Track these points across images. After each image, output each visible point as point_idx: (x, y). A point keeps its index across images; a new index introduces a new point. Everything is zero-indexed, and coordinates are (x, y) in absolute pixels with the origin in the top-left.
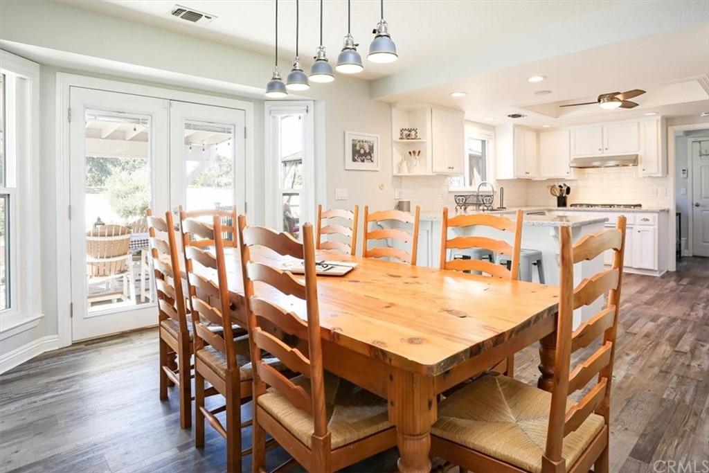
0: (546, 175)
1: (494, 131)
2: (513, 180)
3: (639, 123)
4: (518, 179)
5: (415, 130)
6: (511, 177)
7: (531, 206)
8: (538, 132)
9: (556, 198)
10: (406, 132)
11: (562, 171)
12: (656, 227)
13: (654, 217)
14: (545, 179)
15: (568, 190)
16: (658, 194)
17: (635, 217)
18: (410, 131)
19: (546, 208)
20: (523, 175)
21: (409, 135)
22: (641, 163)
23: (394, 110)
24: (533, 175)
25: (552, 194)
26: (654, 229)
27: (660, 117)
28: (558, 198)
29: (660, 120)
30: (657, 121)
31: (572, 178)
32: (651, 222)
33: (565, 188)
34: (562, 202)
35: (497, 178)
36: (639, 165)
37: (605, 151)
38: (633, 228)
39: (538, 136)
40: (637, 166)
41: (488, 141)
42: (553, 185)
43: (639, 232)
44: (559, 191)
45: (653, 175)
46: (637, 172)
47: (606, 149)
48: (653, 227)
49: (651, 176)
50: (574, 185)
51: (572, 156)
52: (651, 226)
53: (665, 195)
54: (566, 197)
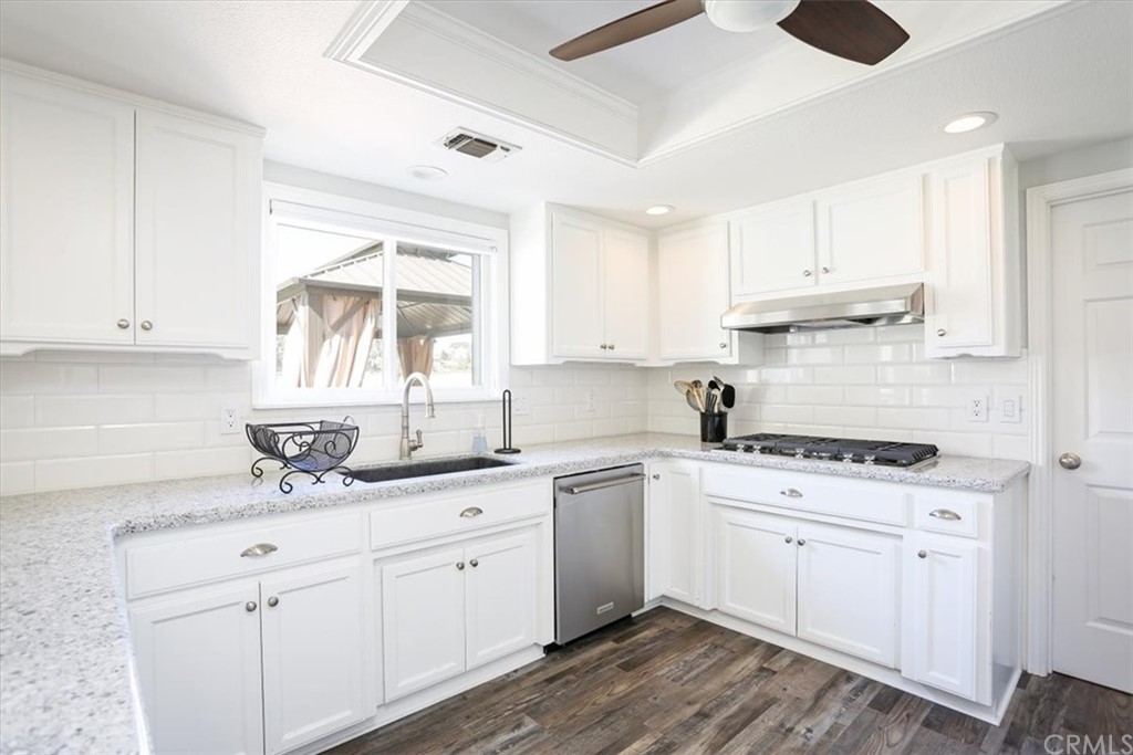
2: (548, 367)
3: (925, 179)
4: (565, 363)
6: (540, 358)
8: (653, 234)
9: (697, 416)
12: (987, 546)
13: (980, 507)
15: (729, 396)
16: (993, 413)
17: (909, 498)
20: (590, 351)
22: (934, 312)
24: (628, 352)
25: (690, 405)
26: (980, 550)
27: (1002, 146)
28: (702, 414)
29: (999, 157)
30: (990, 162)
31: (735, 360)
32: (967, 524)
33: (717, 393)
34: (714, 431)
35: (513, 363)
36: (926, 318)
37: (823, 277)
38: (901, 537)
39: (654, 246)
40: (923, 322)
41: (488, 256)
42: (690, 381)
43: (922, 556)
44: (704, 398)
45: (975, 352)
46: (923, 341)
47: (826, 270)
48: (973, 545)
49: (970, 356)
50: (745, 382)
51: (733, 298)
52: (967, 542)
53: (1017, 418)
54: (722, 416)
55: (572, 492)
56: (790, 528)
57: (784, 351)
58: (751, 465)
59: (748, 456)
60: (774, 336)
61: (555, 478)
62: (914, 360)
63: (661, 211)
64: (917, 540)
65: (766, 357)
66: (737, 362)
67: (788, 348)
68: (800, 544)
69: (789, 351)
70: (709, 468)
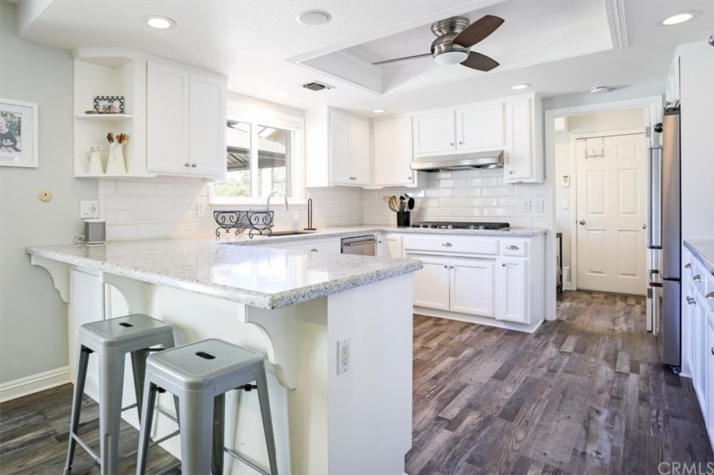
0: (381, 181)
1: (304, 117)
2: (328, 188)
3: (504, 105)
4: (336, 186)
5: (121, 99)
6: (326, 185)
7: (367, 225)
8: (372, 121)
9: (396, 213)
10: (102, 104)
11: (403, 176)
12: (529, 259)
13: (526, 243)
14: (381, 187)
15: (412, 203)
16: (532, 208)
17: (498, 242)
18: (110, 101)
19: (377, 228)
20: (346, 181)
21: (110, 107)
22: (508, 163)
23: (76, 62)
24: (361, 181)
25: (391, 208)
26: (526, 261)
27: (534, 94)
28: (398, 213)
29: (533, 98)
30: (530, 100)
31: (415, 185)
32: (521, 251)
33: (407, 201)
34: (404, 220)
35: (307, 186)
36: (504, 166)
37: (459, 146)
38: (495, 259)
39: (372, 128)
40: (503, 167)
41: (294, 132)
42: (391, 196)
43: (504, 265)
44: (399, 204)
45: (524, 181)
46: (503, 176)
47: (461, 143)
48: (524, 259)
49: (522, 183)
50: (418, 196)
51: (415, 155)
52: (520, 258)
53: (542, 210)
54: (408, 213)
55: (350, 245)
56: (445, 261)
57: (437, 182)
58: (428, 233)
59: (426, 229)
60: (433, 173)
61: (342, 239)
62: (499, 184)
63: (381, 111)
64: (501, 260)
65: (429, 184)
66: (416, 186)
67: (439, 180)
68: (451, 267)
69: (441, 181)
70: (406, 237)
